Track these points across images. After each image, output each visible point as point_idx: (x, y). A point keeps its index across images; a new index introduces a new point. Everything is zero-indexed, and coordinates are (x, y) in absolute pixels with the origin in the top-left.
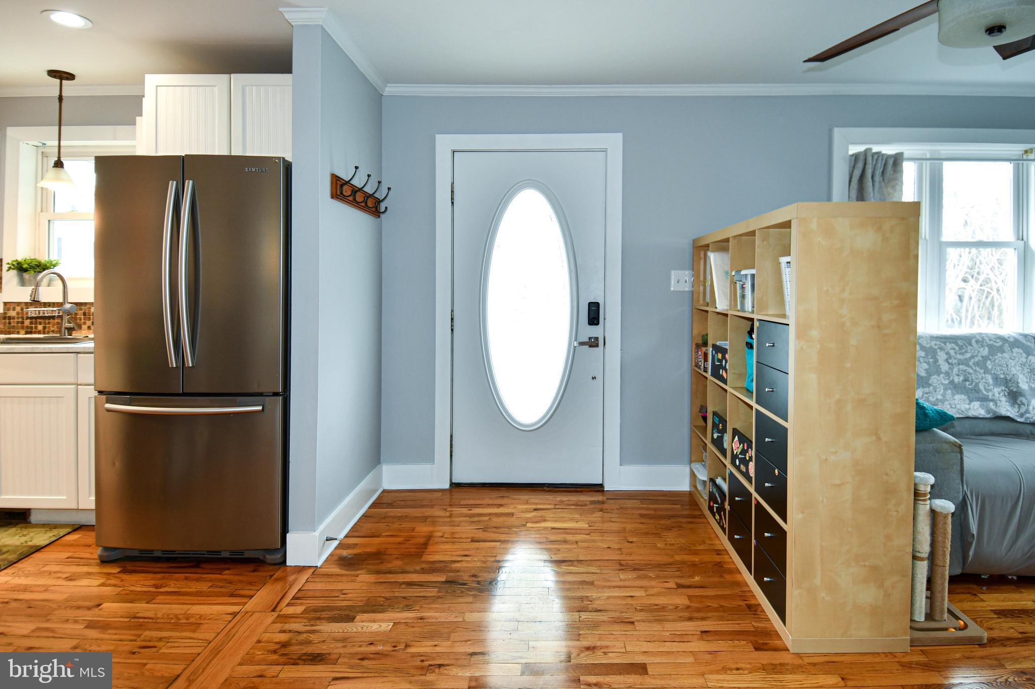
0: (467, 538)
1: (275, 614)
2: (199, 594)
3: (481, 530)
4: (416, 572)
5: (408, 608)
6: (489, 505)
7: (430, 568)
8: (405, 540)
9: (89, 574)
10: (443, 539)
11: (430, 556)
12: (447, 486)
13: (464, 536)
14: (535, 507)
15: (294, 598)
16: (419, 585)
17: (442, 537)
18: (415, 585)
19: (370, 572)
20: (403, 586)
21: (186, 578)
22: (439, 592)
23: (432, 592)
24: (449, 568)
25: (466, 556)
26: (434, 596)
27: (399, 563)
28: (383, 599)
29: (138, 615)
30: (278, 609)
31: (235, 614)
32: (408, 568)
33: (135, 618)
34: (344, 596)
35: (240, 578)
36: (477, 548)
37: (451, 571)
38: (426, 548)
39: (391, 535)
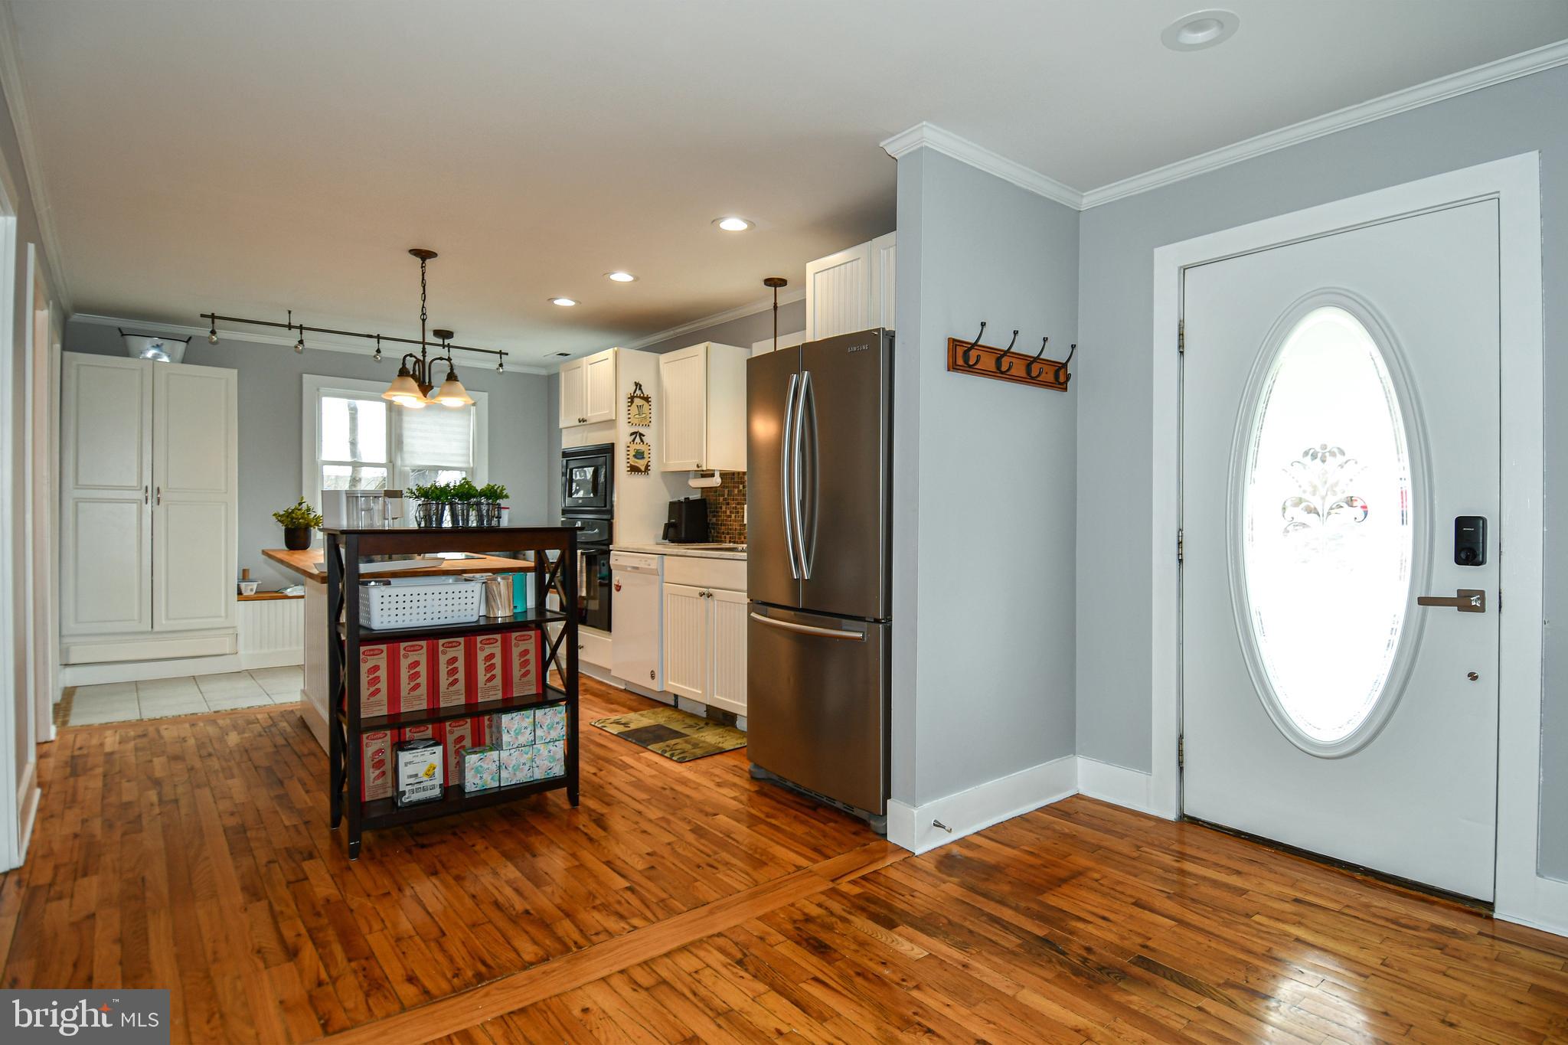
0: (1131, 896)
1: (831, 885)
2: (792, 836)
3: (1165, 895)
4: (1016, 909)
5: (962, 947)
6: (1216, 866)
7: (1038, 911)
8: (1042, 865)
9: (735, 785)
10: (1095, 885)
11: (1052, 898)
12: (1172, 815)
13: (1129, 891)
14: (1300, 895)
15: (864, 878)
16: (1004, 927)
17: (1097, 881)
18: (998, 923)
19: (962, 885)
20: (984, 918)
21: (795, 817)
22: (1020, 946)
23: (1011, 941)
24: (1063, 924)
25: (1104, 918)
26: (1008, 949)
27: (1006, 888)
28: (945, 921)
29: (732, 835)
30: (838, 881)
31: (799, 868)
32: (1012, 901)
33: (728, 836)
34: (910, 898)
35: (836, 834)
36: (1132, 916)
37: (1062, 929)
38: (1060, 886)
39: (1032, 852)
